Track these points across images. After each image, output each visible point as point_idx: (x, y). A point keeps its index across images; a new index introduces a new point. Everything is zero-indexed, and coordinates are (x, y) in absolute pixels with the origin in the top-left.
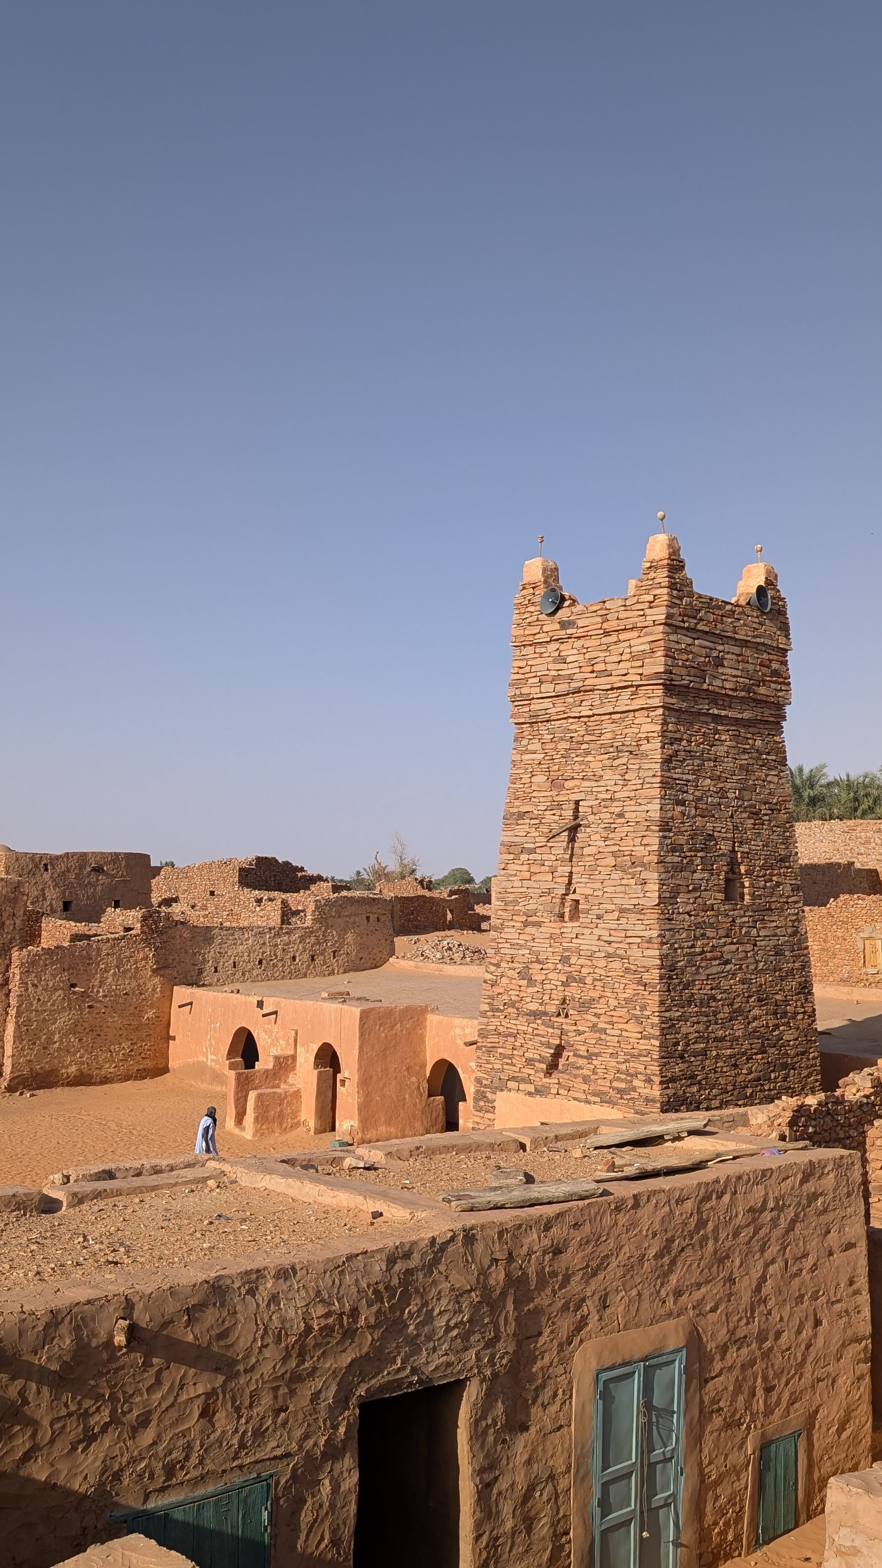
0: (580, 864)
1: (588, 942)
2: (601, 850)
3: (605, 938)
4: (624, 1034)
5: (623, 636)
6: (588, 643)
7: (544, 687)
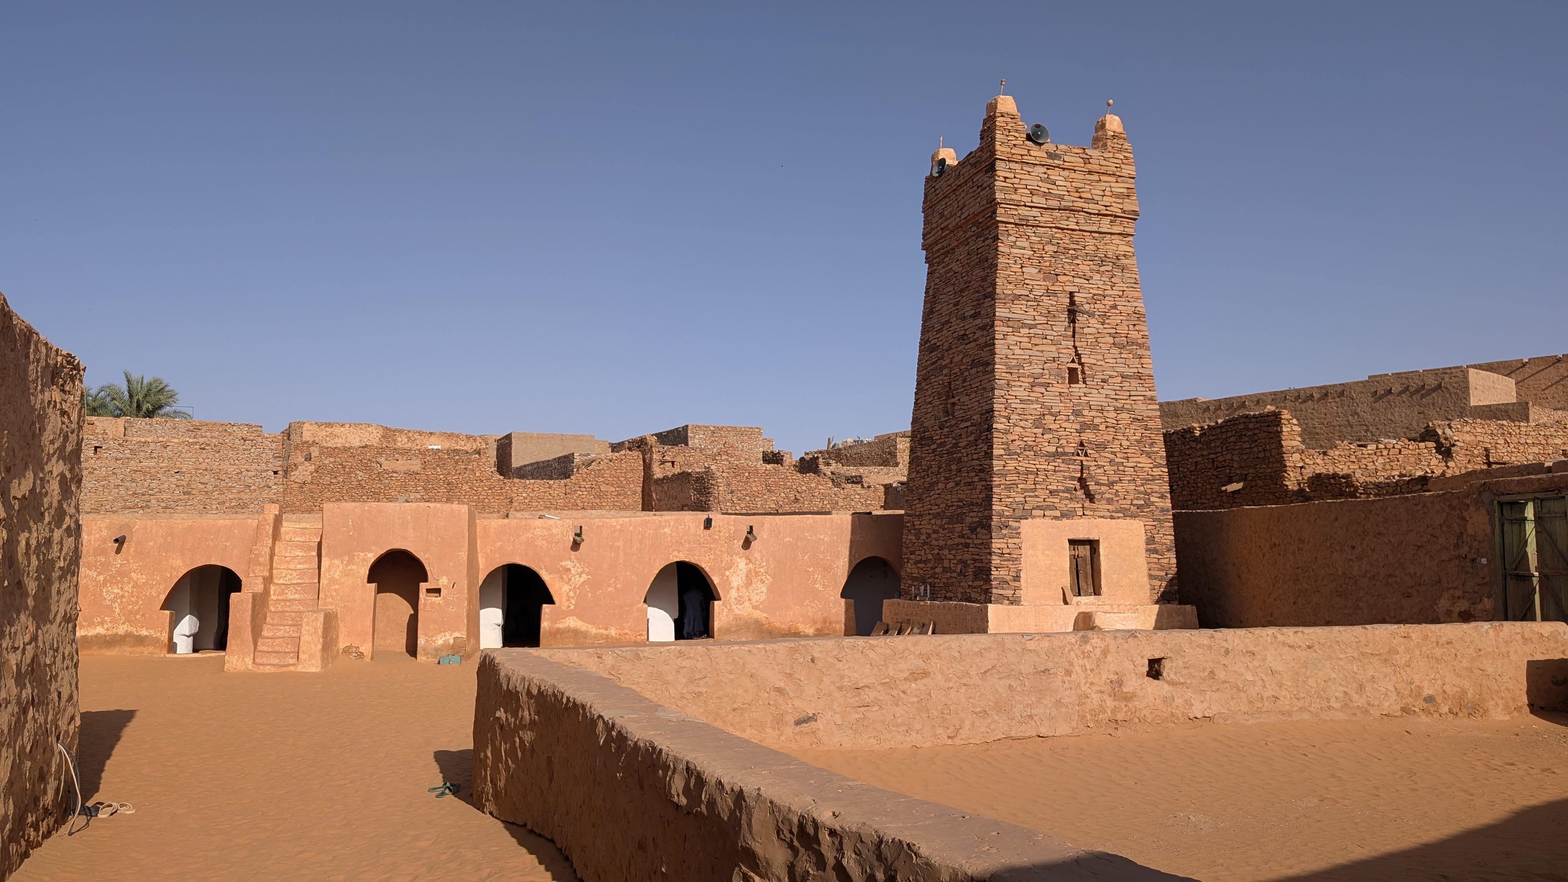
0: (1082, 340)
1: (1097, 398)
2: (1099, 331)
3: (1112, 397)
4: (1138, 465)
5: (1103, 178)
6: (1073, 175)
7: (1035, 199)
